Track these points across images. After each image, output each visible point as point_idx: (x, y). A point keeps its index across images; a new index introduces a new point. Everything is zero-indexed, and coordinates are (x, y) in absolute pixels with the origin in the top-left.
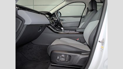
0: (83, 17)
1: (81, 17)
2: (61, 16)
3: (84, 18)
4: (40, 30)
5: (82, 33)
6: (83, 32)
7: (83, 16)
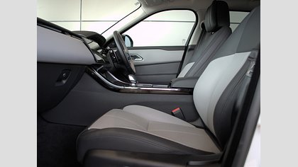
0: (190, 50)
1: (186, 48)
2: (132, 48)
3: (192, 52)
4: (64, 82)
5: (190, 91)
6: (193, 89)
7: (189, 47)
